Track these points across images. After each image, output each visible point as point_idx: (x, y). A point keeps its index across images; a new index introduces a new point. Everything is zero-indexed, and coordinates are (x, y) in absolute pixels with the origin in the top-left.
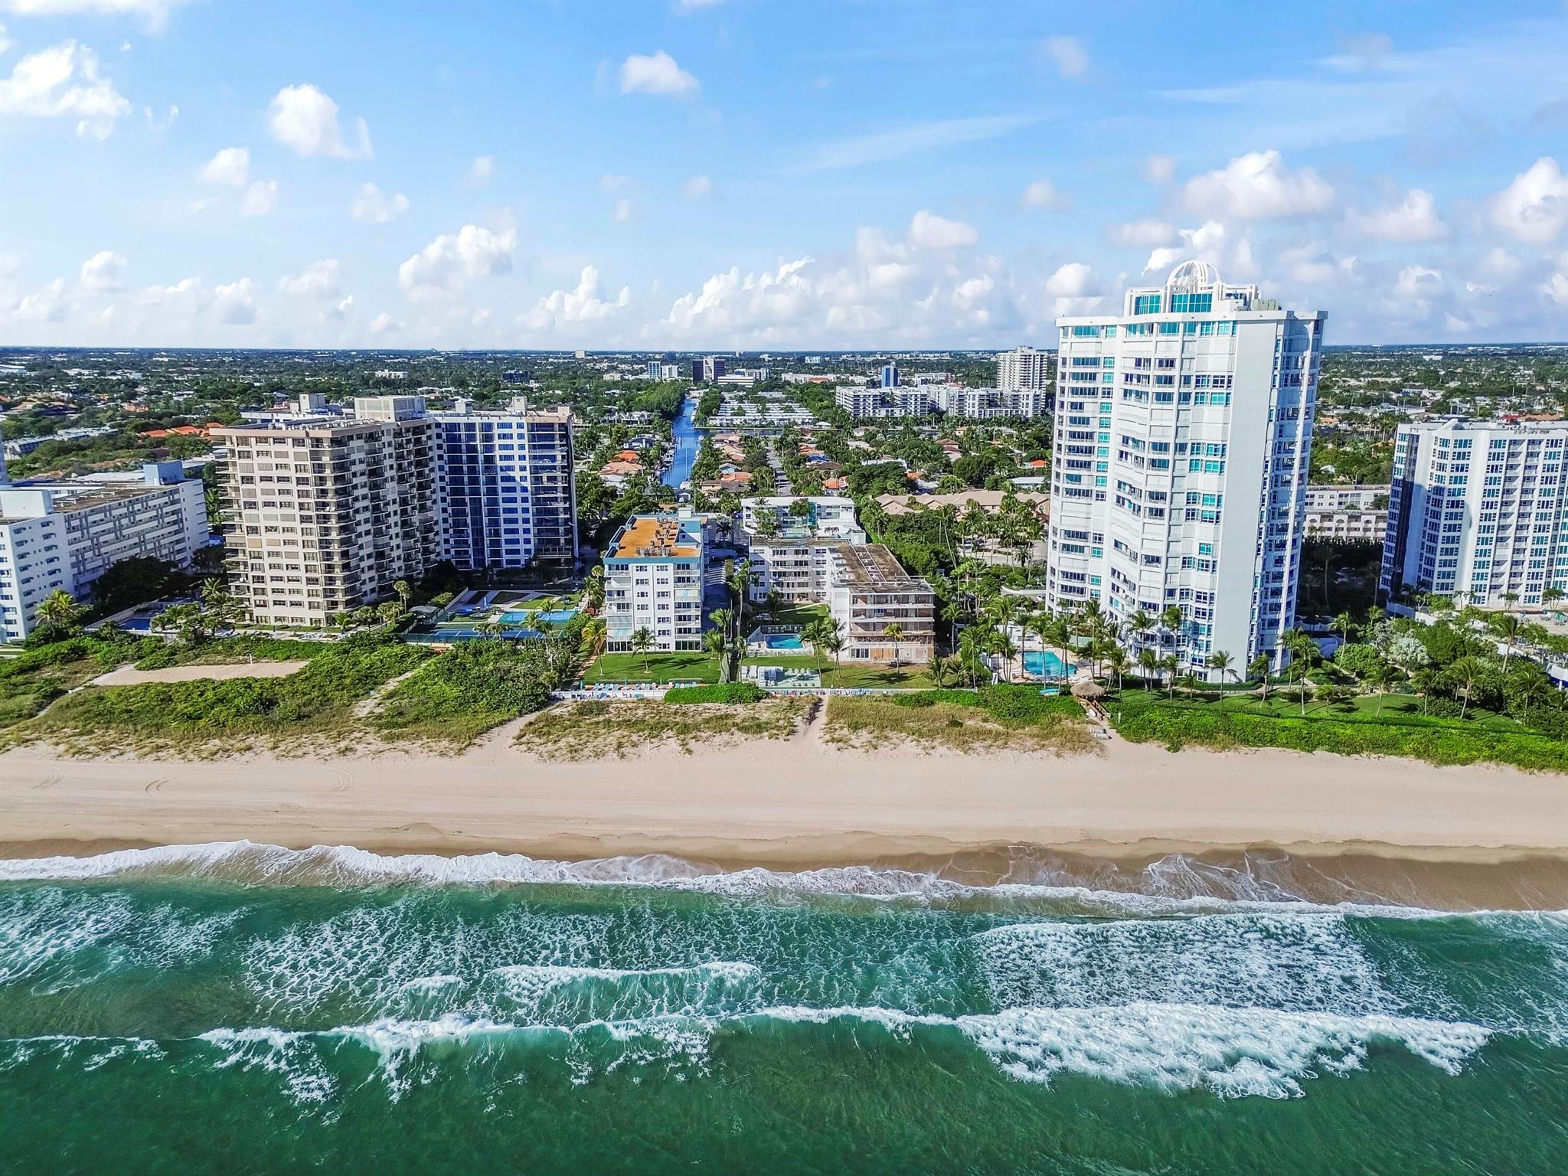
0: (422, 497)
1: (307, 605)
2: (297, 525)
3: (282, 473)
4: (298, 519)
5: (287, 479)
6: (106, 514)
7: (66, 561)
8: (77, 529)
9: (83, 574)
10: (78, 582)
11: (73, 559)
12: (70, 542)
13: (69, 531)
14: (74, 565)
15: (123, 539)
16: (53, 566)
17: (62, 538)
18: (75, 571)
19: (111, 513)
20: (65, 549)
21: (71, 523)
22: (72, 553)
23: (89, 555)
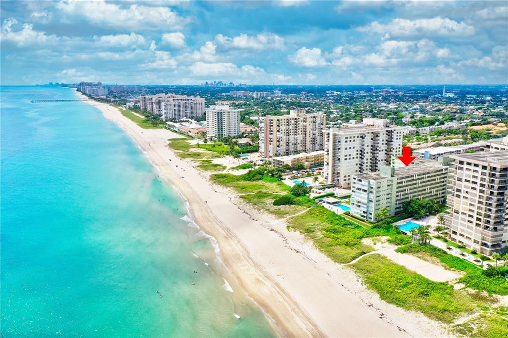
1: (473, 240)
2: (476, 204)
3: (475, 180)
4: (477, 202)
5: (475, 183)
6: (414, 178)
7: (395, 194)
8: (402, 182)
9: (401, 199)
10: (398, 202)
11: (397, 194)
12: (398, 188)
13: (398, 183)
14: (397, 196)
15: (419, 187)
16: (389, 196)
17: (395, 185)
18: (397, 198)
19: (417, 177)
20: (395, 190)
21: (399, 181)
22: (397, 192)
23: (404, 192)
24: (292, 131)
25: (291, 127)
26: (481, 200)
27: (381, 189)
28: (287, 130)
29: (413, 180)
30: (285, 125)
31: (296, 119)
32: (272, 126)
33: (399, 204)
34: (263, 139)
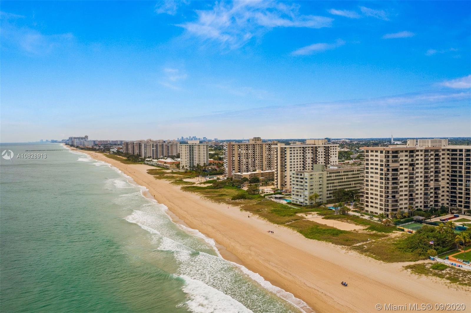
0: (436, 176)
1: (379, 208)
2: (379, 180)
3: (376, 162)
4: (379, 178)
5: (377, 165)
6: (341, 174)
7: (325, 186)
8: (331, 177)
9: (330, 190)
10: (328, 192)
11: (328, 185)
12: (328, 180)
13: (328, 177)
14: (328, 187)
15: (345, 182)
16: (321, 186)
17: (325, 179)
18: (328, 189)
19: (343, 174)
20: (325, 182)
21: (328, 175)
22: (328, 184)
23: (333, 185)
24: (251, 155)
25: (250, 151)
26: (382, 176)
27: (314, 180)
28: (247, 154)
29: (340, 176)
30: (244, 149)
31: (254, 145)
32: (234, 150)
33: (330, 194)
34: (227, 162)
